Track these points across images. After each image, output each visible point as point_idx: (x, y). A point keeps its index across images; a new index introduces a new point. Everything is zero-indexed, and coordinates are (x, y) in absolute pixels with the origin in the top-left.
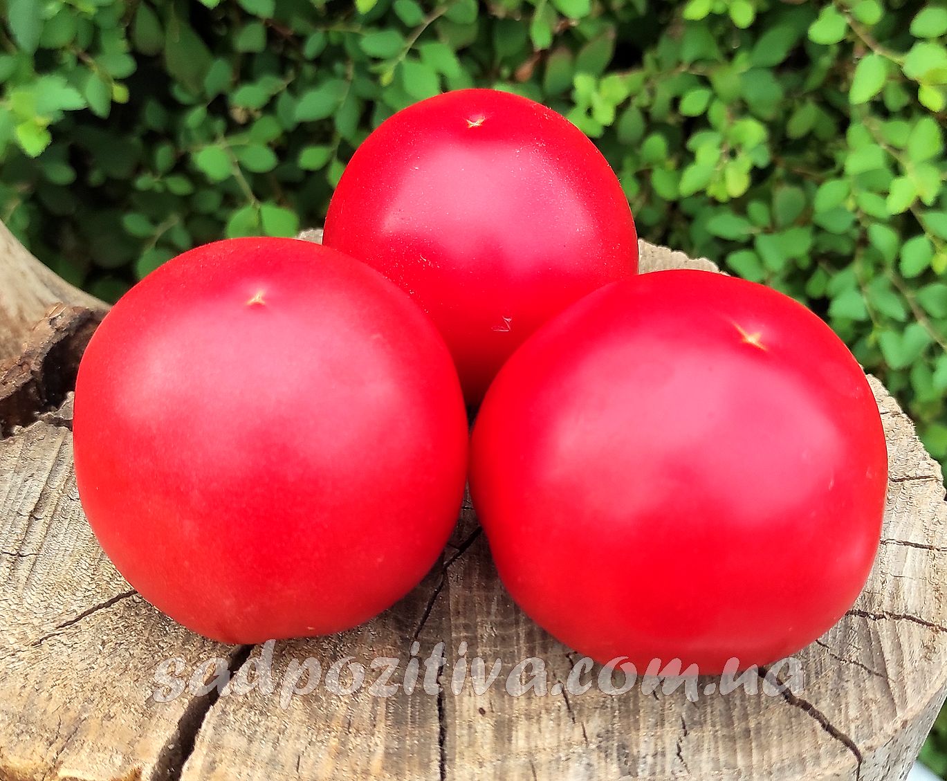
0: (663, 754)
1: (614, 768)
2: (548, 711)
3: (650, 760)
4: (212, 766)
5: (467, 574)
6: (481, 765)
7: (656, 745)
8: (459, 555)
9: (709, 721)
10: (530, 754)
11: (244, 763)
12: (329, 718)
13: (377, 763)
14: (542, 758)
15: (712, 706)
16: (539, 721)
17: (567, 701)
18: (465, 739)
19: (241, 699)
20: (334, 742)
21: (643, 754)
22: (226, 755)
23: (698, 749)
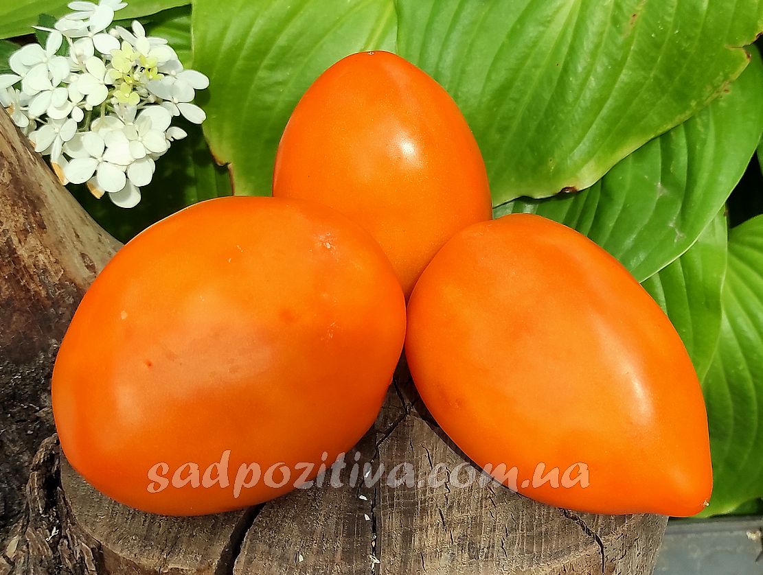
0: (493, 547)
1: (466, 555)
2: (432, 526)
3: (486, 550)
4: (249, 562)
5: (390, 449)
6: (394, 556)
7: (490, 542)
8: (386, 437)
9: (520, 528)
10: (421, 549)
11: (267, 558)
12: (312, 533)
13: (338, 556)
14: (427, 550)
15: (522, 519)
16: (426, 531)
17: (443, 519)
18: (387, 541)
19: (264, 525)
20: (315, 546)
21: (482, 547)
22: (258, 556)
23: (513, 543)
